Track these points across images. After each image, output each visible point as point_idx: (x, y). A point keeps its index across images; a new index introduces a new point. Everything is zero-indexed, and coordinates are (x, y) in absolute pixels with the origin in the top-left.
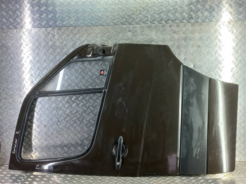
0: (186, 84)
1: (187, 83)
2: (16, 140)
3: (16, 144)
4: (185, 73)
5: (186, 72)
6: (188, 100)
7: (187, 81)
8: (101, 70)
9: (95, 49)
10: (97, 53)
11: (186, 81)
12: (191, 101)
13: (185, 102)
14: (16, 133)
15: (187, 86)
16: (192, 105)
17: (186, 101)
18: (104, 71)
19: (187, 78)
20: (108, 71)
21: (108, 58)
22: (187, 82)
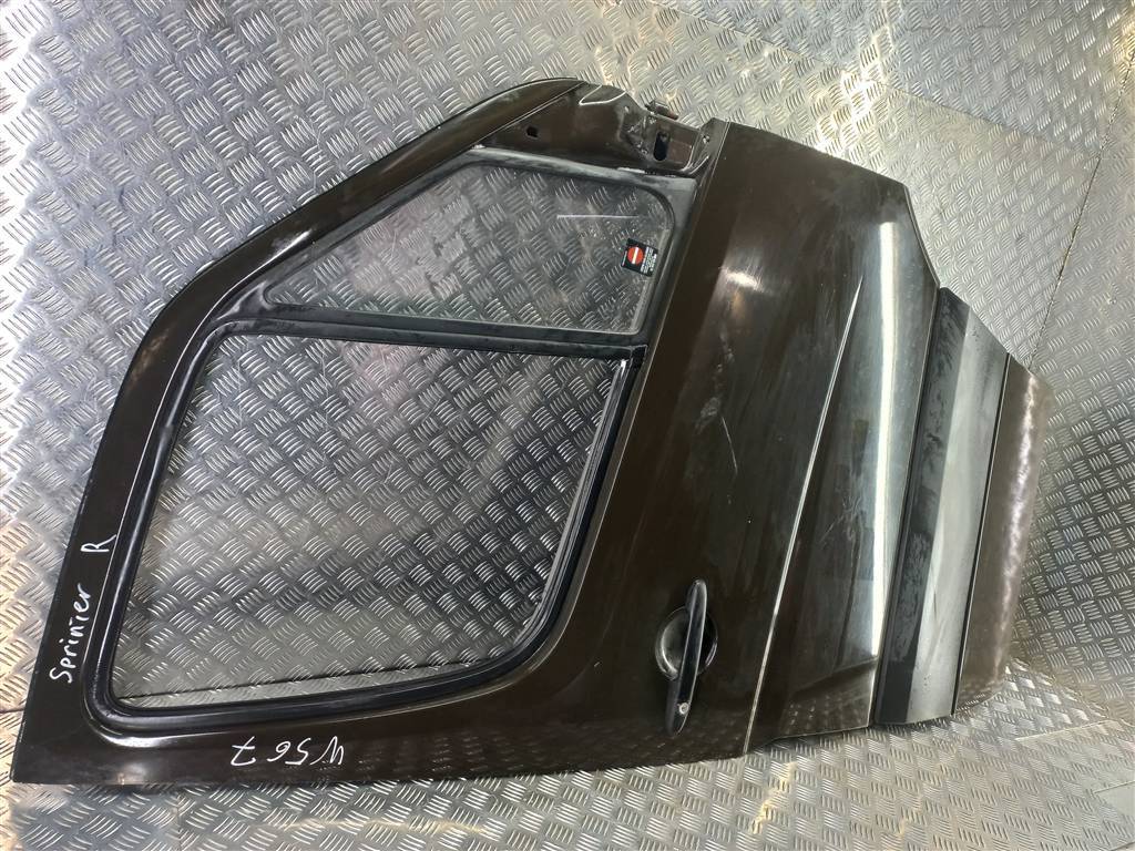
2: (84, 596)
3: (77, 623)
8: (632, 244)
9: (621, 118)
10: (626, 145)
14: (83, 549)
18: (643, 248)
20: (661, 252)
21: (669, 187)
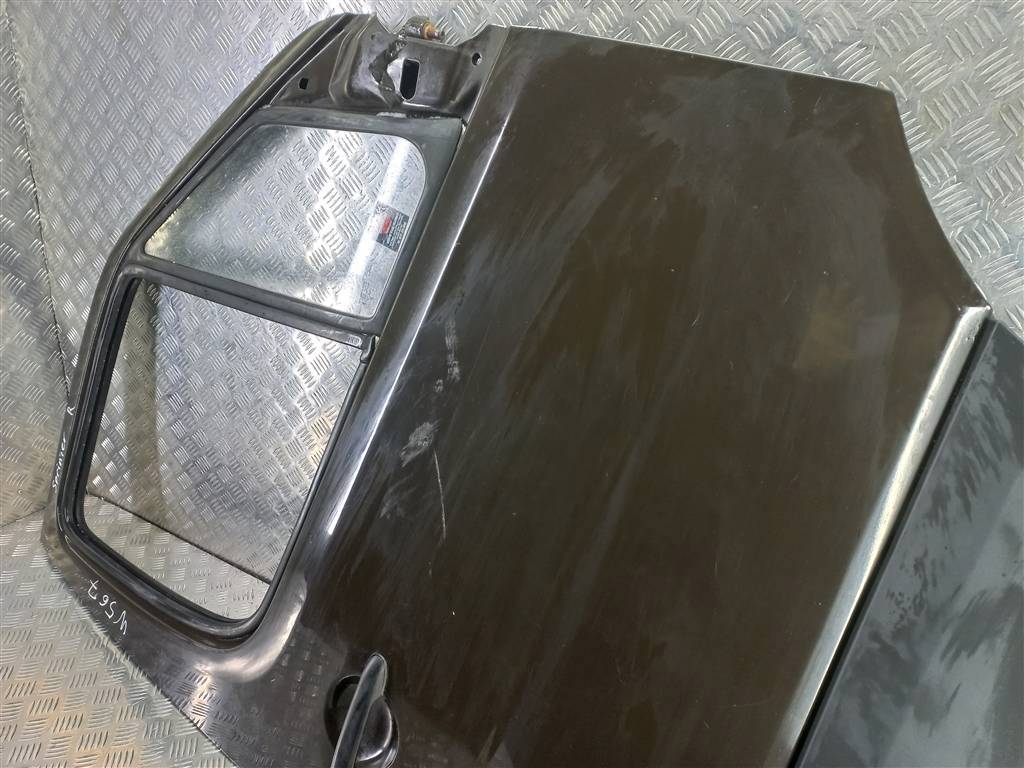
0: (940, 498)
1: (955, 504)
4: (974, 399)
5: (985, 392)
6: (901, 649)
7: (967, 481)
11: (950, 481)
12: (934, 670)
13: (876, 646)
15: (945, 524)
16: (931, 712)
17: (885, 648)
19: (971, 455)
22: (962, 493)
